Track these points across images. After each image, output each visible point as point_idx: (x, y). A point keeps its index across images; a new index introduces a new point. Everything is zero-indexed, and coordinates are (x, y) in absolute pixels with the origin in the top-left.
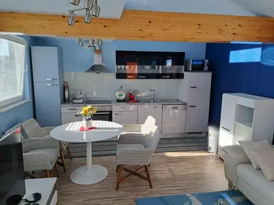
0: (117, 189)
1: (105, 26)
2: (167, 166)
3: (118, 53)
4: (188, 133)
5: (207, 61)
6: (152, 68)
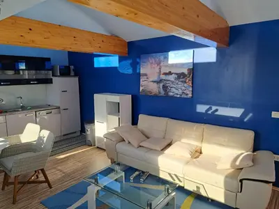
0: (14, 203)
2: (55, 168)
4: (64, 135)
5: (72, 67)
6: (15, 74)
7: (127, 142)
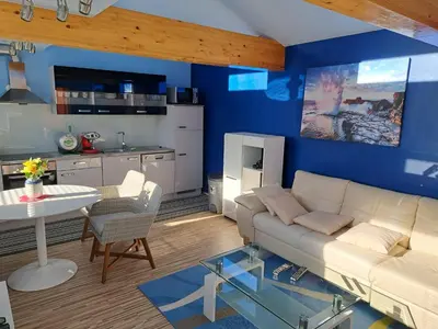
0: (103, 282)
1: (68, 26)
3: (57, 69)
4: (179, 193)
5: (195, 90)
7: (272, 213)
